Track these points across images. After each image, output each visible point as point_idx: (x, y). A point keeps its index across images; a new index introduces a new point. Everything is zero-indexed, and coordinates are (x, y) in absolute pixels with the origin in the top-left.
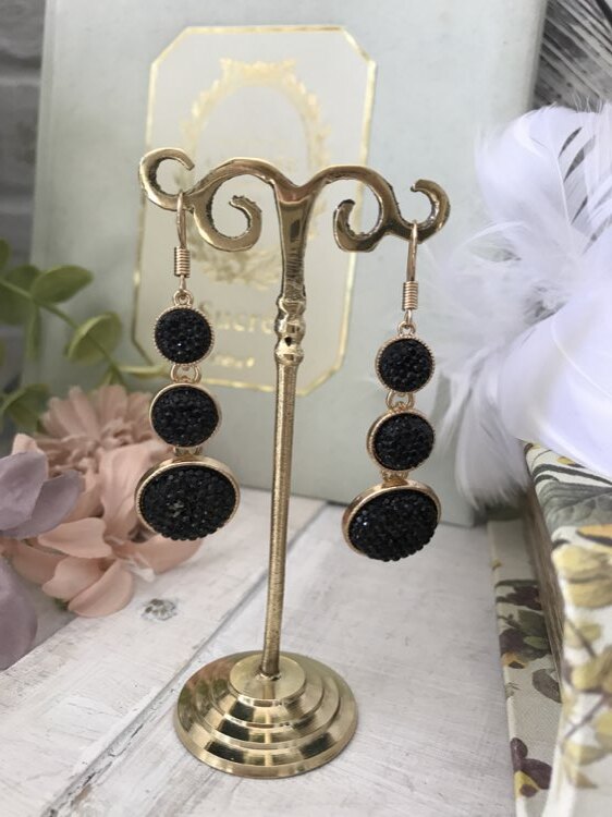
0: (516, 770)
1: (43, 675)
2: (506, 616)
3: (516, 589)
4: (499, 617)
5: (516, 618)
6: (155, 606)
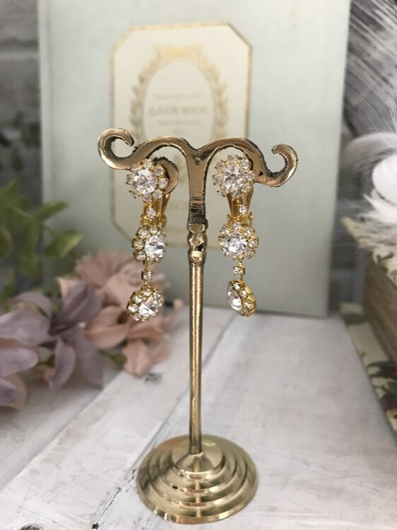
2: (380, 385)
3: (381, 368)
4: (376, 387)
5: (387, 387)
6: (151, 377)
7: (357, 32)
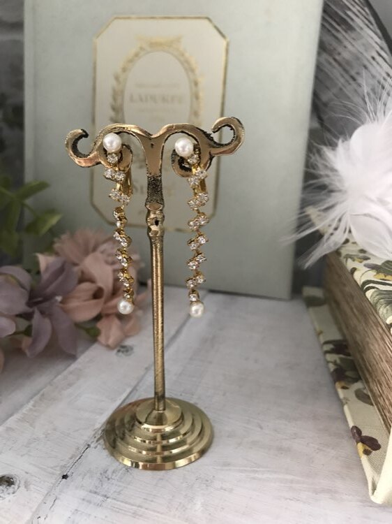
0: (357, 443)
2: (332, 360)
3: (335, 345)
4: (328, 362)
5: (338, 361)
6: (122, 348)
7: (329, 31)
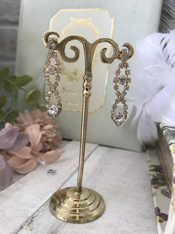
0: (157, 216)
1: (18, 189)
3: (155, 168)
4: (150, 175)
5: (155, 175)
6: (50, 171)
